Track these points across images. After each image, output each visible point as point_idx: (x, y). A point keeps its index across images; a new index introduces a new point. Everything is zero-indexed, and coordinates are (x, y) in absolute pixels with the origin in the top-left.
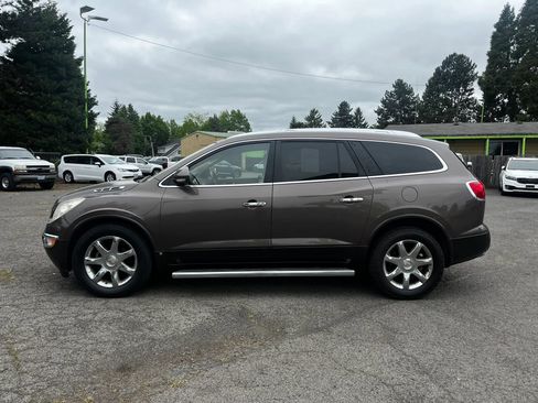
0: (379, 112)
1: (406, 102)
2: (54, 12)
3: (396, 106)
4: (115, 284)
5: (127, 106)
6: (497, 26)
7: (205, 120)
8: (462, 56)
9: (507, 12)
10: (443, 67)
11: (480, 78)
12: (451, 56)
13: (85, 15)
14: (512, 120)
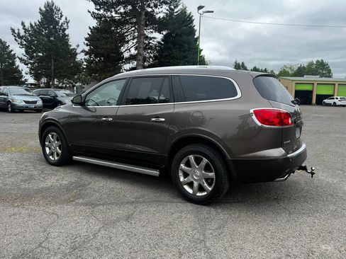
2: (185, 12)
4: (54, 158)
5: (241, 64)
7: (296, 69)
13: (201, 11)
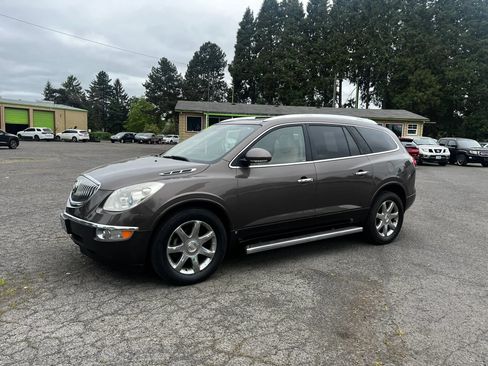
0: (147, 86)
1: (171, 79)
3: (161, 81)
4: (197, 270)
6: (241, 24)
8: (215, 45)
9: (248, 14)
10: (201, 52)
11: (230, 66)
12: (207, 44)
14: (253, 103)
